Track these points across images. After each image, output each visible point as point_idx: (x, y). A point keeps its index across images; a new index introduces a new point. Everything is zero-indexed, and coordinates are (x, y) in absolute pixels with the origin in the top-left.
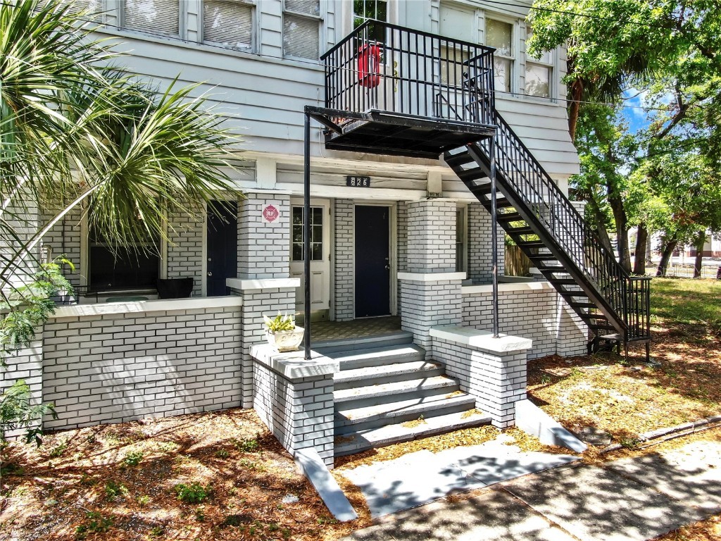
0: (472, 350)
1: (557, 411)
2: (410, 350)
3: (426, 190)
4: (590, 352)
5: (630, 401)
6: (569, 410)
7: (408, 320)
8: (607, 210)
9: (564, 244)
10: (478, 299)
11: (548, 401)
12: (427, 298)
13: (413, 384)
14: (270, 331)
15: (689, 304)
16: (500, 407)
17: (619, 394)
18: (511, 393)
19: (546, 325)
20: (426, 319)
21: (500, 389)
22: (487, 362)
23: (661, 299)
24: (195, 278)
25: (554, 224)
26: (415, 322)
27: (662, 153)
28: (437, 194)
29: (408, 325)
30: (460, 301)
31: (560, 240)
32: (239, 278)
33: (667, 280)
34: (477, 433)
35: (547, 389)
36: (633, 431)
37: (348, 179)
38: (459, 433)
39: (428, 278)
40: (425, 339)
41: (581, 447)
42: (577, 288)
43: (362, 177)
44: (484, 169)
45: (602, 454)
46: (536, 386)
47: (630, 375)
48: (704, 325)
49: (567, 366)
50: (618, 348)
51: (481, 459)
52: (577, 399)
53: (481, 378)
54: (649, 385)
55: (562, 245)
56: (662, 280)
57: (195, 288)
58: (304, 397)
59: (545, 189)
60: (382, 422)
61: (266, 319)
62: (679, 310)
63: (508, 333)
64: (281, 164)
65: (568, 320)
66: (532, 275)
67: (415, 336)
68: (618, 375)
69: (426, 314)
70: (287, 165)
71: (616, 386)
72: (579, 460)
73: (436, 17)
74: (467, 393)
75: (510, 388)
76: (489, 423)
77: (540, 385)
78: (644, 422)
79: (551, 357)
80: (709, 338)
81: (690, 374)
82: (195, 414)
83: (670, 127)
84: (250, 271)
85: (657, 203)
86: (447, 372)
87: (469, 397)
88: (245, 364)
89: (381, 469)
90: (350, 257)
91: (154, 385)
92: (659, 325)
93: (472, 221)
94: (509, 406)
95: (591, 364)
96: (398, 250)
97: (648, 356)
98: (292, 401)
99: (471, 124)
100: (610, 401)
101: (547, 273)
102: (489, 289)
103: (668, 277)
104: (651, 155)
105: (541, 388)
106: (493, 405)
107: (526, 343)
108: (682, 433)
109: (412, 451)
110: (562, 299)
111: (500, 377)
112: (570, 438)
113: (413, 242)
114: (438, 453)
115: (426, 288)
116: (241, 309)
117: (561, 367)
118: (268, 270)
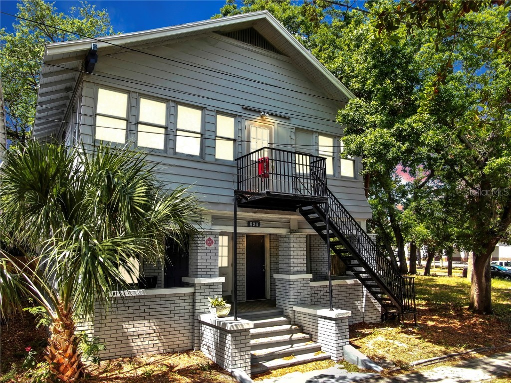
0: (318, 317)
1: (366, 351)
2: (282, 319)
3: (289, 228)
4: (383, 320)
5: (405, 346)
6: (372, 351)
7: (280, 301)
8: (391, 231)
9: (365, 258)
10: (319, 289)
11: (361, 346)
12: (291, 289)
13: (287, 337)
14: (213, 306)
15: (443, 293)
16: (335, 349)
17: (400, 342)
18: (341, 341)
19: (357, 304)
20: (291, 300)
21: (335, 339)
22: (327, 324)
23: (426, 290)
24: (158, 277)
25: (360, 247)
26: (285, 302)
27: (422, 197)
28: (295, 230)
29: (280, 304)
30: (309, 290)
31: (363, 255)
32: (190, 277)
33: (431, 277)
34: (324, 363)
35: (360, 340)
36: (407, 361)
37: (249, 223)
38: (314, 363)
39: (292, 277)
40: (291, 312)
41: (380, 369)
42: (374, 283)
43: (256, 222)
44: (321, 218)
45: (390, 372)
46: (354, 339)
47: (406, 333)
48: (449, 305)
49: (370, 328)
50: (399, 318)
51: (326, 376)
52: (377, 345)
53: (324, 333)
54: (416, 338)
55: (364, 259)
56: (427, 277)
57: (158, 282)
58: (236, 340)
59: (354, 228)
60: (272, 357)
61: (210, 299)
62: (437, 296)
63: (338, 308)
64: (214, 216)
65: (369, 301)
66: (348, 275)
67: (284, 311)
68: (399, 333)
69: (291, 297)
70: (217, 216)
71: (398, 339)
72: (378, 375)
73: (293, 137)
74: (317, 342)
75: (340, 338)
76: (329, 358)
77: (356, 338)
78: (413, 357)
79: (361, 323)
80: (452, 313)
81: (439, 332)
82: (169, 353)
83: (426, 182)
84: (199, 273)
85: (420, 229)
86: (305, 331)
87: (318, 344)
88: (196, 325)
89: (276, 381)
90: (243, 265)
91: (147, 336)
92: (423, 305)
93: (312, 243)
94: (340, 348)
95: (384, 327)
96: (271, 260)
97: (416, 323)
98: (230, 343)
99: (316, 197)
100: (394, 346)
101: (357, 275)
102: (327, 283)
103: (431, 276)
104: (416, 198)
105: (356, 340)
106: (331, 348)
107: (347, 313)
108: (433, 362)
109: (290, 372)
110: (365, 289)
111: (335, 332)
112: (373, 365)
113: (283, 257)
114: (304, 373)
115: (291, 283)
116: (194, 294)
117: (367, 329)
118: (208, 273)
